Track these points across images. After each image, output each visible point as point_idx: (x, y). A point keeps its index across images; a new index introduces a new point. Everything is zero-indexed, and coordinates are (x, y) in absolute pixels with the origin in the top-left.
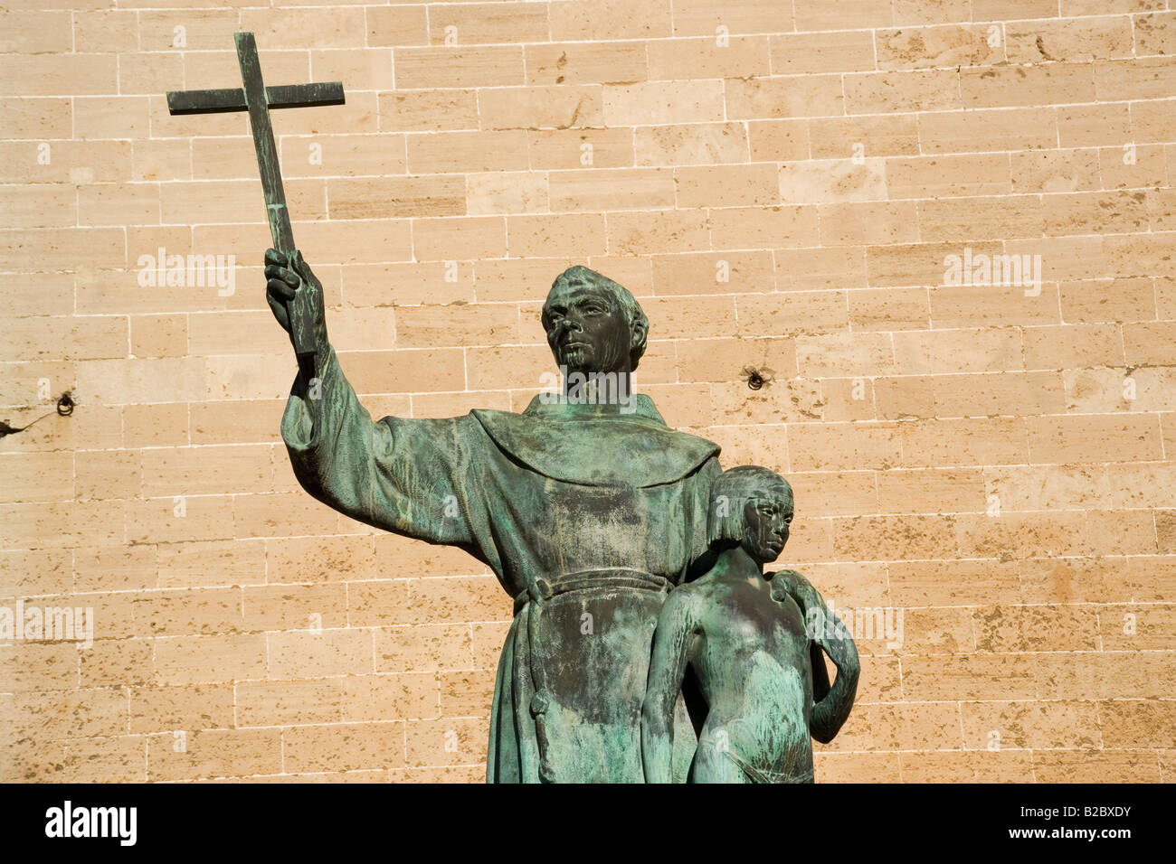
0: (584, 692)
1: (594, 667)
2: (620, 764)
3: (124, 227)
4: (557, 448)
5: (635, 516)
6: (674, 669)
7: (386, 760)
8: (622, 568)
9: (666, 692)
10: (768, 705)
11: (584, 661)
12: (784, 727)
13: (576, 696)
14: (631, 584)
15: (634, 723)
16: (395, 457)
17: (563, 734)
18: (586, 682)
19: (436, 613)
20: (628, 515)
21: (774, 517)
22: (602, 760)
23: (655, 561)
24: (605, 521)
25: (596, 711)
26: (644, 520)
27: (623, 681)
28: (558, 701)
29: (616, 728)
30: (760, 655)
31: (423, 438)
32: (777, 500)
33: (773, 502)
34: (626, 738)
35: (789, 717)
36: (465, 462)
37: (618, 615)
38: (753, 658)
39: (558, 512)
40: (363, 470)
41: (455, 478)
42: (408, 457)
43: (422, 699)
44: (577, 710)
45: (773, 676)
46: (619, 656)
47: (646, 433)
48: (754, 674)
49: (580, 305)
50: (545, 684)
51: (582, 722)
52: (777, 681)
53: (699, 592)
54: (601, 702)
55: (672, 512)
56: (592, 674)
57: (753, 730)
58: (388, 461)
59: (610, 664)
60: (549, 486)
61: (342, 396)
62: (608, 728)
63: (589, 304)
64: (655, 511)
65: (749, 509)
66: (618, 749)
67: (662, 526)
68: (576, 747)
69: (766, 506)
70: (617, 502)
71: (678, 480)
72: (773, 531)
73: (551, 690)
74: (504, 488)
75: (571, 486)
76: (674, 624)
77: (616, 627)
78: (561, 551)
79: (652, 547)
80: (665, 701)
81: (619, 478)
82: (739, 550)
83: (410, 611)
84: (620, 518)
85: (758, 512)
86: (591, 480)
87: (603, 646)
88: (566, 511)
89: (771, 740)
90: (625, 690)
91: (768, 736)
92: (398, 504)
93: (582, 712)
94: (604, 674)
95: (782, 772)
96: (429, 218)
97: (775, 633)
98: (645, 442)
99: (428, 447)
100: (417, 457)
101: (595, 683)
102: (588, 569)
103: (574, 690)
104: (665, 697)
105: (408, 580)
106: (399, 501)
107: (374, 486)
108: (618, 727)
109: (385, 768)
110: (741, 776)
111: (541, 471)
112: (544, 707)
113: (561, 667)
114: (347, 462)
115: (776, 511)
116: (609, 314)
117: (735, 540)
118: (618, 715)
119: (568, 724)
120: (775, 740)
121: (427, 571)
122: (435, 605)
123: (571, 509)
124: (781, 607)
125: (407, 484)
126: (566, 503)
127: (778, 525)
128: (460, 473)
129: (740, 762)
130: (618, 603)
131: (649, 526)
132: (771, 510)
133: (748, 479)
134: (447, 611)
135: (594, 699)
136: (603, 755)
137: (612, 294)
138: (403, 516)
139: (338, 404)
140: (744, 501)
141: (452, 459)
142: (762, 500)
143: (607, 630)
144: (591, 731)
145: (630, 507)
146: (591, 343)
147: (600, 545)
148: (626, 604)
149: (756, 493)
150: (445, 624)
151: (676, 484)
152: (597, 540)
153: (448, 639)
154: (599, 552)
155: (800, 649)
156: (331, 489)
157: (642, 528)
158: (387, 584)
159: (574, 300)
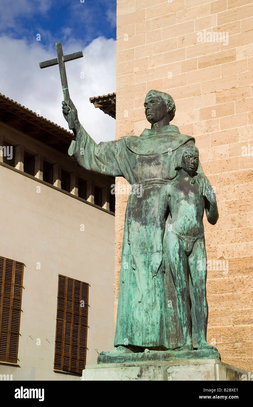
0: (141, 217)
1: (144, 209)
2: (149, 237)
3: (146, 82)
4: (141, 145)
5: (159, 163)
6: (162, 208)
7: (212, 229)
8: (155, 179)
9: (161, 215)
10: (184, 216)
11: (142, 207)
12: (188, 223)
13: (139, 218)
14: (157, 183)
15: (154, 224)
16: (100, 154)
17: (135, 230)
18: (142, 214)
19: (226, 183)
20: (157, 163)
21: (191, 159)
22: (145, 236)
23: (165, 175)
24: (150, 165)
25: (144, 222)
26: (162, 164)
27: (151, 212)
28: (134, 220)
29: (149, 227)
30: (183, 202)
31: (108, 147)
32: (191, 154)
33: (189, 154)
34: (151, 229)
35: (190, 219)
36: (119, 153)
37: (152, 193)
38: (180, 203)
39: (139, 164)
40: (91, 159)
41: (116, 157)
42: (103, 153)
43: (222, 210)
44: (139, 222)
45: (186, 207)
46: (151, 205)
47: (167, 137)
48: (180, 207)
49: (151, 102)
50: (131, 215)
51: (140, 226)
52: (187, 209)
53: (170, 184)
54: (145, 219)
55: (172, 160)
56: (143, 211)
57: (179, 224)
58: (98, 155)
59: (148, 208)
60: (137, 157)
61: (84, 139)
62: (147, 227)
63: (153, 101)
64: (165, 161)
65: (183, 157)
66: (149, 233)
67: (167, 164)
68: (138, 233)
69: (188, 156)
70: (154, 159)
71: (175, 150)
72: (190, 163)
73: (133, 217)
74: (128, 159)
75: (143, 156)
76: (163, 194)
77: (151, 196)
78: (139, 175)
79: (164, 171)
80: (160, 218)
81: (155, 152)
82: (182, 170)
83: (219, 184)
84: (155, 164)
85: (186, 158)
86: (147, 154)
87: (147, 203)
88: (141, 164)
89: (184, 227)
90: (152, 215)
91: (183, 226)
92: (101, 167)
93: (140, 223)
94: (146, 211)
95: (189, 236)
96: (226, 63)
97: (189, 194)
98: (166, 140)
99: (109, 149)
100: (106, 153)
101: (144, 213)
102: (145, 180)
103: (139, 216)
104: (160, 217)
105: (218, 174)
106: (102, 166)
107: (94, 163)
108: (149, 226)
109: (211, 231)
110: (177, 238)
111: (135, 153)
112: (130, 222)
113: (136, 210)
114: (87, 157)
115: (191, 157)
116: (159, 103)
117: (180, 167)
118: (149, 223)
119: (137, 227)
120: (186, 227)
121: (223, 171)
122: (225, 181)
123: (142, 163)
124: (192, 186)
125: (104, 161)
126: (141, 161)
127: (192, 161)
128: (117, 156)
129: (176, 234)
130: (152, 189)
131: (163, 165)
132: (189, 157)
133: (183, 148)
134: (229, 182)
135: (144, 218)
136: (145, 235)
137: (161, 97)
138: (102, 170)
139: (83, 141)
140: (182, 155)
141: (115, 151)
142: (186, 154)
143: (148, 198)
144: (142, 228)
145: (158, 160)
146: (153, 112)
147: (148, 173)
148: (155, 189)
149: (185, 152)
150: (228, 187)
151: (175, 151)
152: (148, 171)
153: (229, 191)
154: (148, 175)
155: (197, 198)
156: (82, 165)
157: (161, 166)
158: (212, 176)
159: (149, 101)
